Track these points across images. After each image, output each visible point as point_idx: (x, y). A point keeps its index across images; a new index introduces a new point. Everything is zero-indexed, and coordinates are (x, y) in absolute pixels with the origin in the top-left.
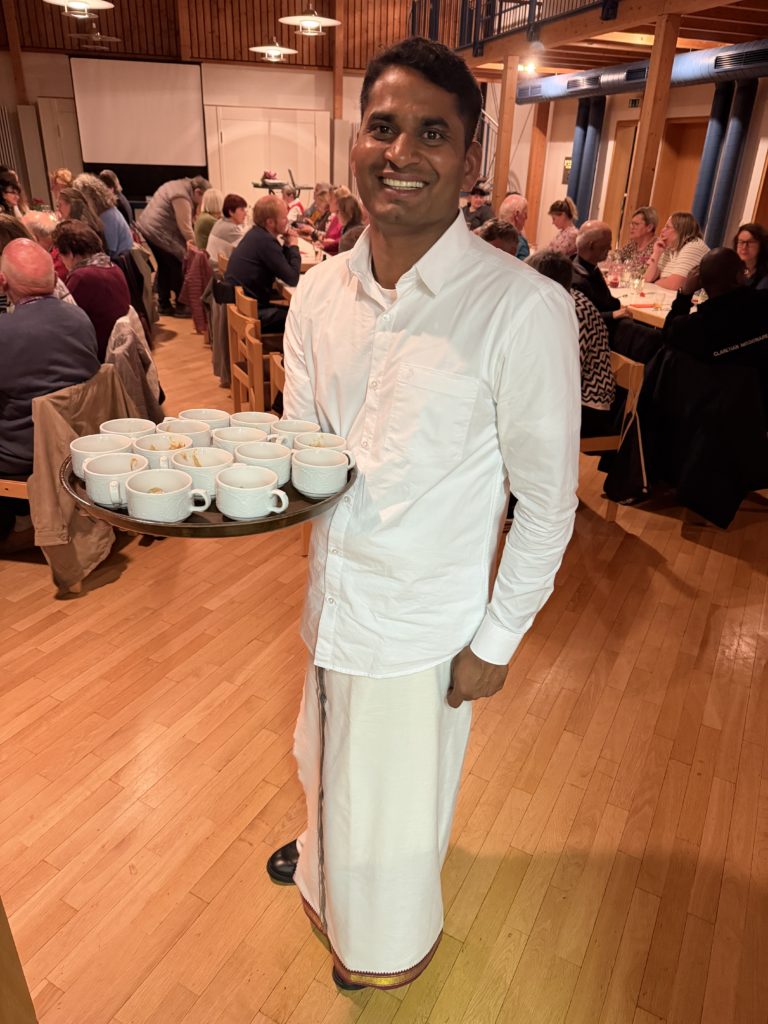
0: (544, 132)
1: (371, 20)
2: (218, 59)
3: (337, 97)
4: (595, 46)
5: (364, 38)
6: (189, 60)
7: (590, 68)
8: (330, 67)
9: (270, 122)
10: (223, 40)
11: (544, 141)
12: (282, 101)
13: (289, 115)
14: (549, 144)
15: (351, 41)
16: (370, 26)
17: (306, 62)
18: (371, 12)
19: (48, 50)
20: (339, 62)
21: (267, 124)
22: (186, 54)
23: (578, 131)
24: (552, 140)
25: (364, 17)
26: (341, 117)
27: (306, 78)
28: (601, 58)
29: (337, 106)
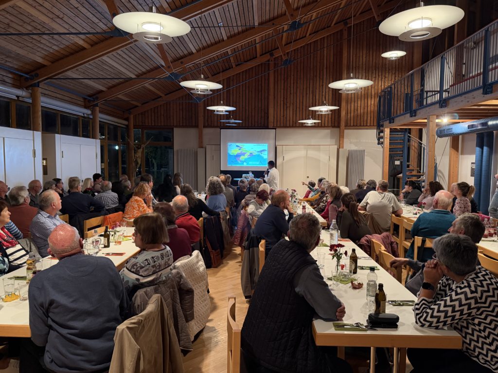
0: (457, 150)
1: (359, 105)
2: (285, 127)
3: (341, 139)
4: (481, 107)
5: (356, 113)
6: (272, 127)
7: (481, 119)
8: (339, 126)
9: (307, 151)
10: (288, 119)
11: (458, 155)
12: (313, 142)
13: (317, 147)
14: (460, 156)
15: (349, 115)
16: (359, 108)
17: (326, 125)
18: (359, 102)
19: (214, 127)
20: (343, 124)
21: (305, 152)
22: (271, 125)
23: (478, 149)
24: (462, 153)
25: (356, 105)
26: (343, 148)
27: (327, 132)
28: (487, 113)
29: (341, 143)
